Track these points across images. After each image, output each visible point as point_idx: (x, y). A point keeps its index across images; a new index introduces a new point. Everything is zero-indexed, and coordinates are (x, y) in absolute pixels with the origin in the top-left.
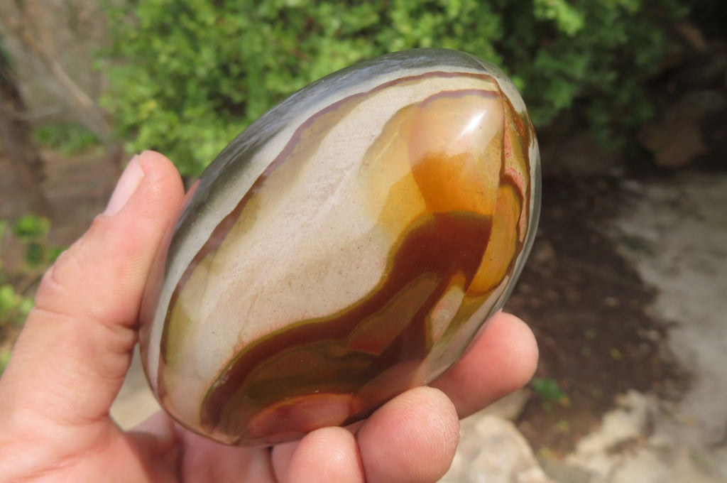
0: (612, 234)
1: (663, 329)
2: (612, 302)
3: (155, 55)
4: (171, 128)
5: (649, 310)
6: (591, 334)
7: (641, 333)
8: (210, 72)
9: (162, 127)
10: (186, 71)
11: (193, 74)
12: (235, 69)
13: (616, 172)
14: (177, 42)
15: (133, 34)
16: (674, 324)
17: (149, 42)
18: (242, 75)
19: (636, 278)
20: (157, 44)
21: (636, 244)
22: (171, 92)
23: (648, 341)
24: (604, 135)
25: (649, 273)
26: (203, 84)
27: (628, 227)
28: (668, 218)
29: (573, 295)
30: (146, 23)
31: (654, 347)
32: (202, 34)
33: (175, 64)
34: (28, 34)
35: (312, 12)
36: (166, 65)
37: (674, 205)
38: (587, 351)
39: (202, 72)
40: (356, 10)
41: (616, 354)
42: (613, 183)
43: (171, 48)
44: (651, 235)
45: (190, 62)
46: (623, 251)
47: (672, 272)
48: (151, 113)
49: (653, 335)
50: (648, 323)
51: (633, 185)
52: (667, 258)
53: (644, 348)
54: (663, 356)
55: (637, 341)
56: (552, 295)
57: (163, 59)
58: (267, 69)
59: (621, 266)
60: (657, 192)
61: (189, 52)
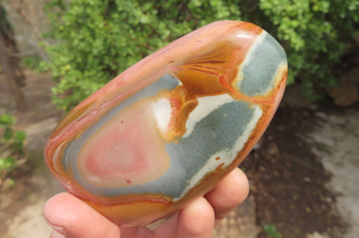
0: (309, 141)
1: (334, 197)
2: (307, 179)
3: (72, 40)
4: (78, 80)
5: (327, 186)
6: (295, 197)
7: (322, 198)
8: (100, 52)
9: (73, 79)
10: (88, 49)
11: (91, 52)
12: (113, 52)
13: (313, 107)
14: (84, 33)
15: (62, 28)
16: (340, 194)
17: (69, 33)
18: (117, 56)
19: (321, 166)
20: (73, 34)
21: (322, 147)
22: (79, 60)
23: (326, 203)
24: (309, 92)
25: (328, 165)
26: (96, 57)
27: (318, 138)
28: (339, 134)
29: (287, 174)
30: (68, 23)
31: (328, 206)
32: (97, 31)
33: (82, 45)
34: (23, 12)
35: (155, 26)
36: (78, 45)
37: (342, 126)
38: (293, 207)
39: (95, 52)
40: (179, 25)
41: (308, 210)
42: (311, 112)
43: (81, 37)
44: (330, 143)
45: (90, 44)
46: (315, 151)
47: (340, 165)
48: (67, 71)
49: (329, 200)
50: (326, 193)
51: (321, 115)
52: (338, 156)
53: (324, 207)
54: (333, 212)
55: (320, 203)
56: (276, 174)
57: (76, 42)
58: (128, 55)
59: (313, 159)
60: (334, 119)
61: (90, 39)
